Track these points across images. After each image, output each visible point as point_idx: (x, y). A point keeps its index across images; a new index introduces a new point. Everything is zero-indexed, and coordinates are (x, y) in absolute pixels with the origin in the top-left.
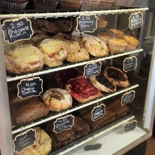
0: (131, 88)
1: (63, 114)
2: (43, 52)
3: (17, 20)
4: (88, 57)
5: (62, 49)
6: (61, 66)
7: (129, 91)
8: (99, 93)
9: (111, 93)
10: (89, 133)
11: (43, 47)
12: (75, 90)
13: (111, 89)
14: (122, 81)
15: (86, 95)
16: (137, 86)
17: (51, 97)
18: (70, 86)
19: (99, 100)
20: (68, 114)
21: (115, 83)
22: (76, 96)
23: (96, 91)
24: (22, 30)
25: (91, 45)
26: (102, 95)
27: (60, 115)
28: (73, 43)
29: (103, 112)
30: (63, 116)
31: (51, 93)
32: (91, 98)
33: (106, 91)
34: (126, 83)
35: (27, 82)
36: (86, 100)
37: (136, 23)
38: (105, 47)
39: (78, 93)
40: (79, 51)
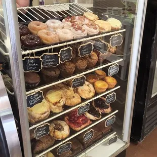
0: (112, 114)
1: (64, 142)
2: (49, 101)
3: (34, 93)
4: (80, 100)
5: (62, 98)
6: (61, 112)
7: (110, 117)
8: (89, 121)
9: (97, 120)
10: (82, 150)
11: (49, 98)
12: (71, 121)
13: (97, 117)
14: (106, 108)
15: (79, 125)
16: (117, 111)
17: (55, 129)
18: (67, 117)
19: (88, 128)
20: (67, 142)
21: (101, 111)
22: (72, 125)
23: (86, 120)
24: (37, 98)
25: (82, 90)
26: (91, 122)
27: (61, 143)
28: (69, 89)
29: (92, 135)
30: (64, 143)
31: (54, 126)
32: (83, 126)
33: (94, 119)
34: (109, 110)
35: (40, 128)
36: (79, 128)
37: (114, 72)
38: (92, 89)
39: (73, 123)
40: (74, 97)
